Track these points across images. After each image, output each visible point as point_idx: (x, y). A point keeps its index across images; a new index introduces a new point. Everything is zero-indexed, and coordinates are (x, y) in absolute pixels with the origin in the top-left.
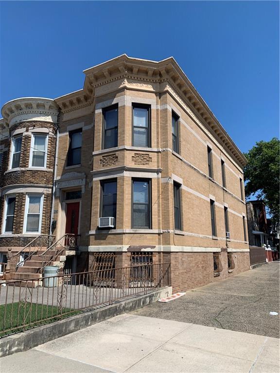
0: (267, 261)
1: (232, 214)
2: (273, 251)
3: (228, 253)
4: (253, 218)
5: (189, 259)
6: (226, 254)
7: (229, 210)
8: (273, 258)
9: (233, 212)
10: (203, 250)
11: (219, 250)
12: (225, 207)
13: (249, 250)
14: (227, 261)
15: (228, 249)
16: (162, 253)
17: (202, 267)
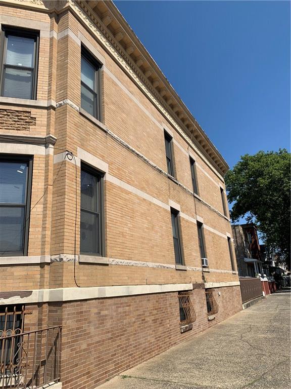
0: (264, 295)
1: (210, 232)
2: (270, 281)
3: (206, 290)
4: (243, 243)
5: (120, 310)
6: (203, 292)
7: (204, 226)
8: (271, 289)
9: (212, 230)
10: (157, 289)
11: (189, 287)
12: (197, 222)
13: (239, 283)
14: (205, 303)
15: (206, 284)
16: (45, 306)
17: (155, 321)
